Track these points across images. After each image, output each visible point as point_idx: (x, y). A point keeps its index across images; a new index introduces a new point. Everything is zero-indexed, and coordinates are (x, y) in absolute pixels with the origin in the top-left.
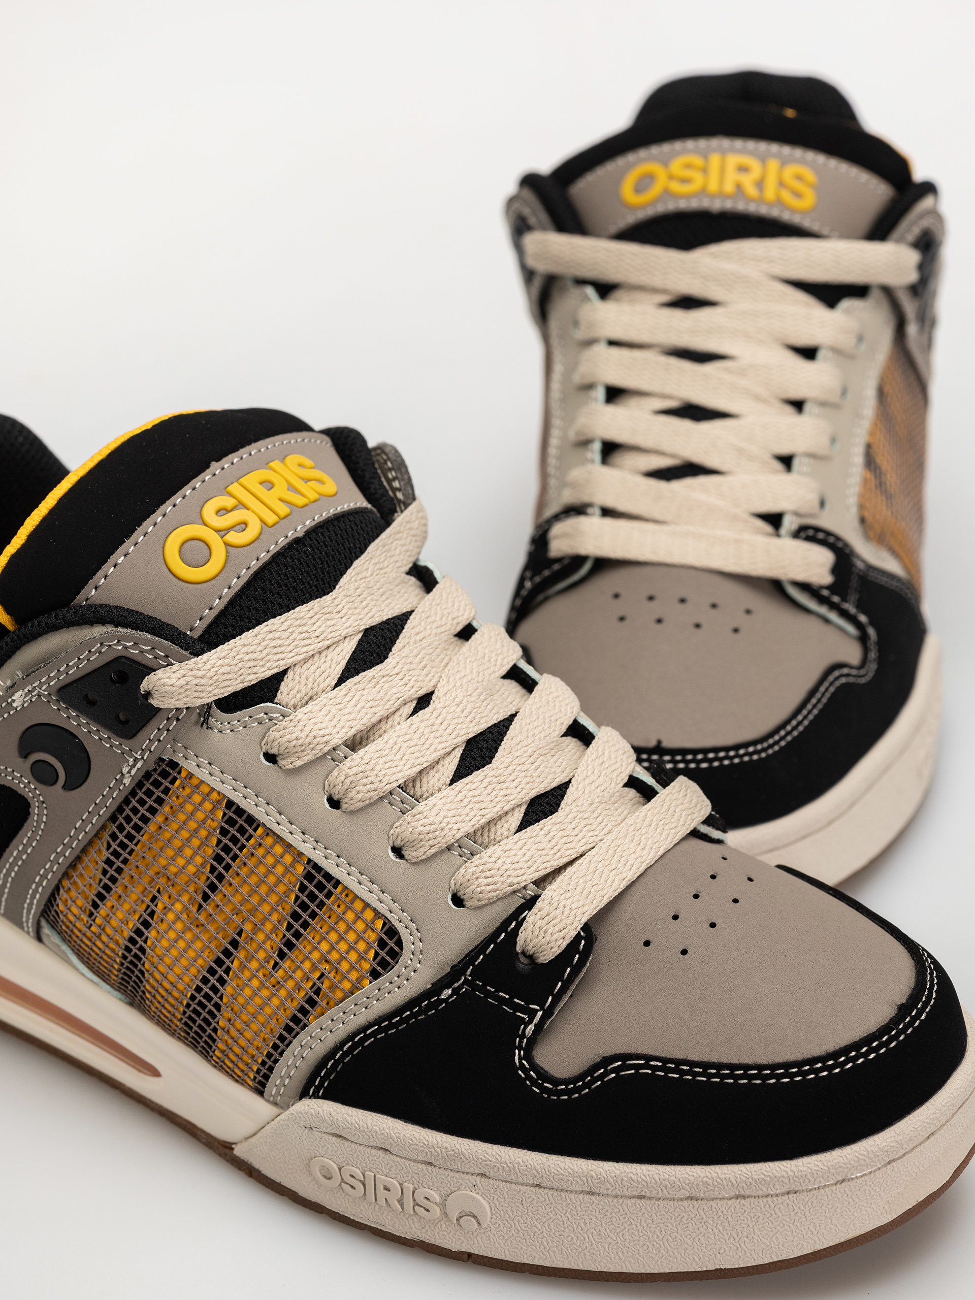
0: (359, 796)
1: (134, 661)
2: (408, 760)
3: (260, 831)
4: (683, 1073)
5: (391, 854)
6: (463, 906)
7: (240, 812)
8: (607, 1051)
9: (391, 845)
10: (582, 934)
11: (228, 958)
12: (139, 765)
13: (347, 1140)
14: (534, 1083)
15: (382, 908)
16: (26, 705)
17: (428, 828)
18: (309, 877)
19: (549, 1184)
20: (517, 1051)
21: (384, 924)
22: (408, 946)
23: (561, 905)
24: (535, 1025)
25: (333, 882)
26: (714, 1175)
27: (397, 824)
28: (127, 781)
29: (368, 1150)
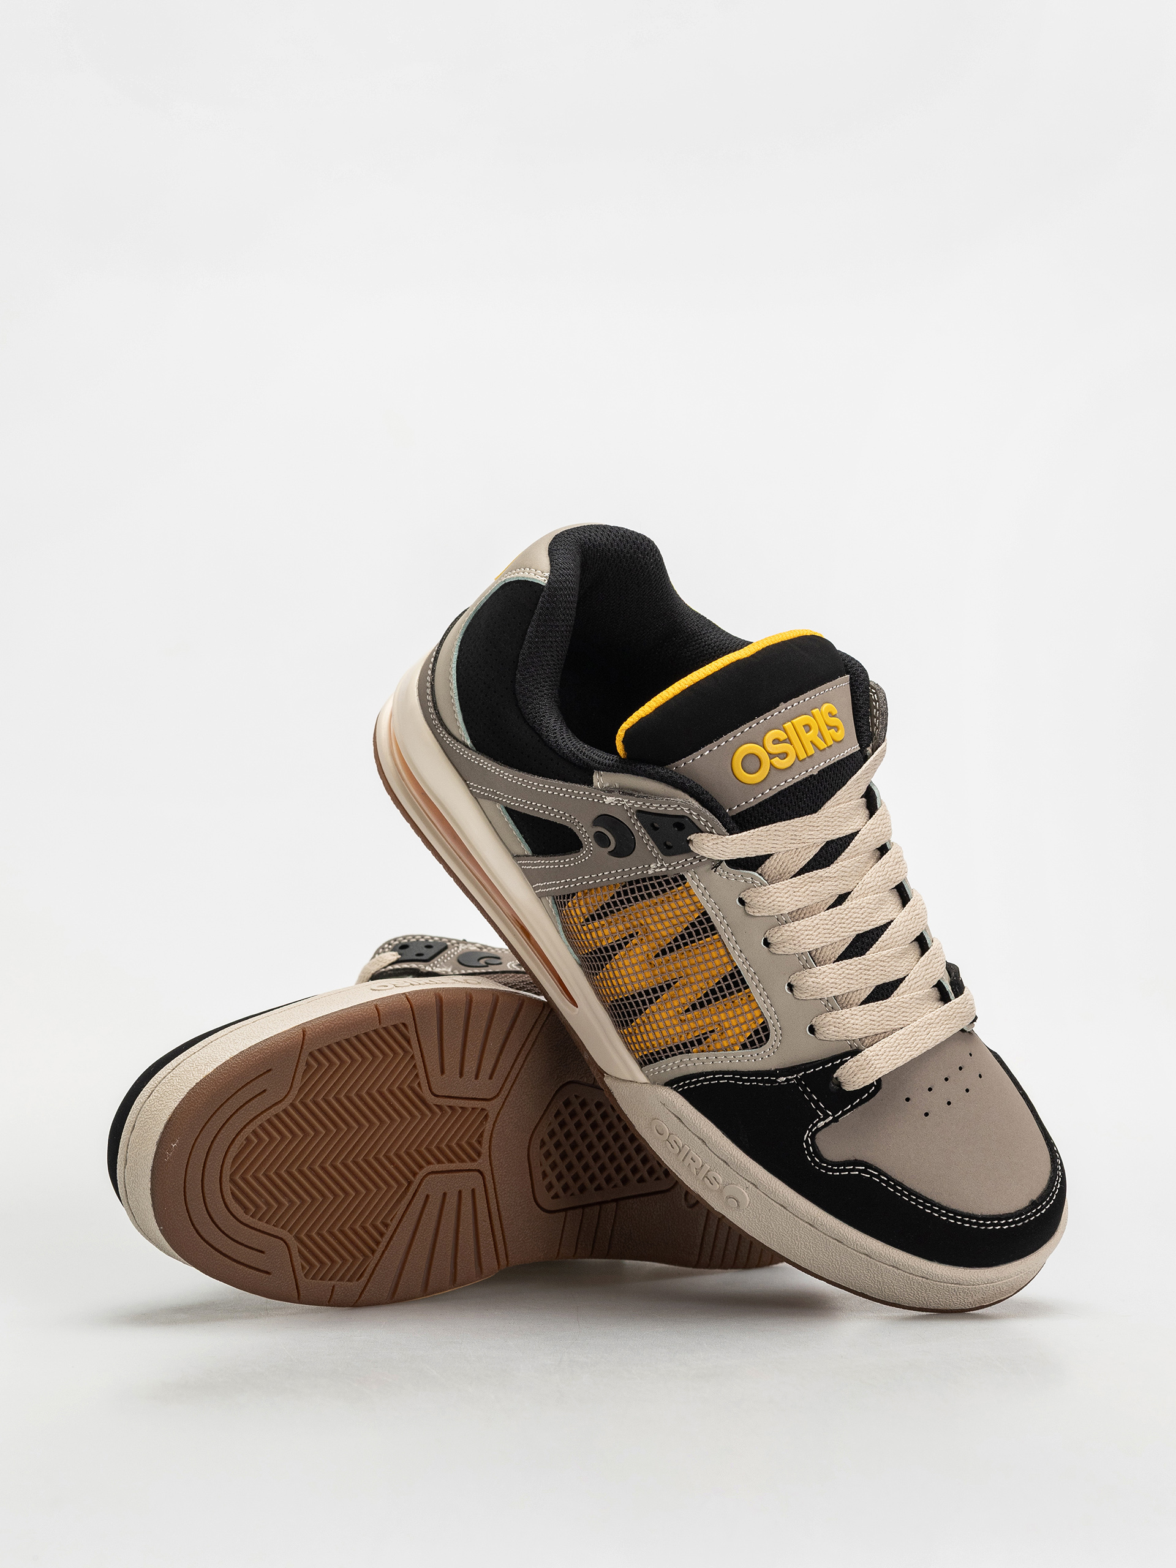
0: (784, 949)
1: (693, 822)
2: (820, 937)
3: (716, 937)
4: (897, 1190)
5: (786, 987)
6: (814, 1034)
7: (709, 920)
8: (860, 1157)
9: (789, 982)
10: (875, 1083)
11: (661, 992)
12: (664, 869)
13: (683, 1123)
14: (810, 1154)
15: (767, 1015)
16: (612, 804)
17: (815, 984)
18: (732, 976)
19: (791, 1210)
20: (808, 1132)
21: (763, 1023)
22: (771, 1041)
23: (871, 1063)
24: (825, 1123)
25: (745, 986)
26: (887, 1252)
27: (798, 973)
28: (650, 872)
29: (694, 1136)
